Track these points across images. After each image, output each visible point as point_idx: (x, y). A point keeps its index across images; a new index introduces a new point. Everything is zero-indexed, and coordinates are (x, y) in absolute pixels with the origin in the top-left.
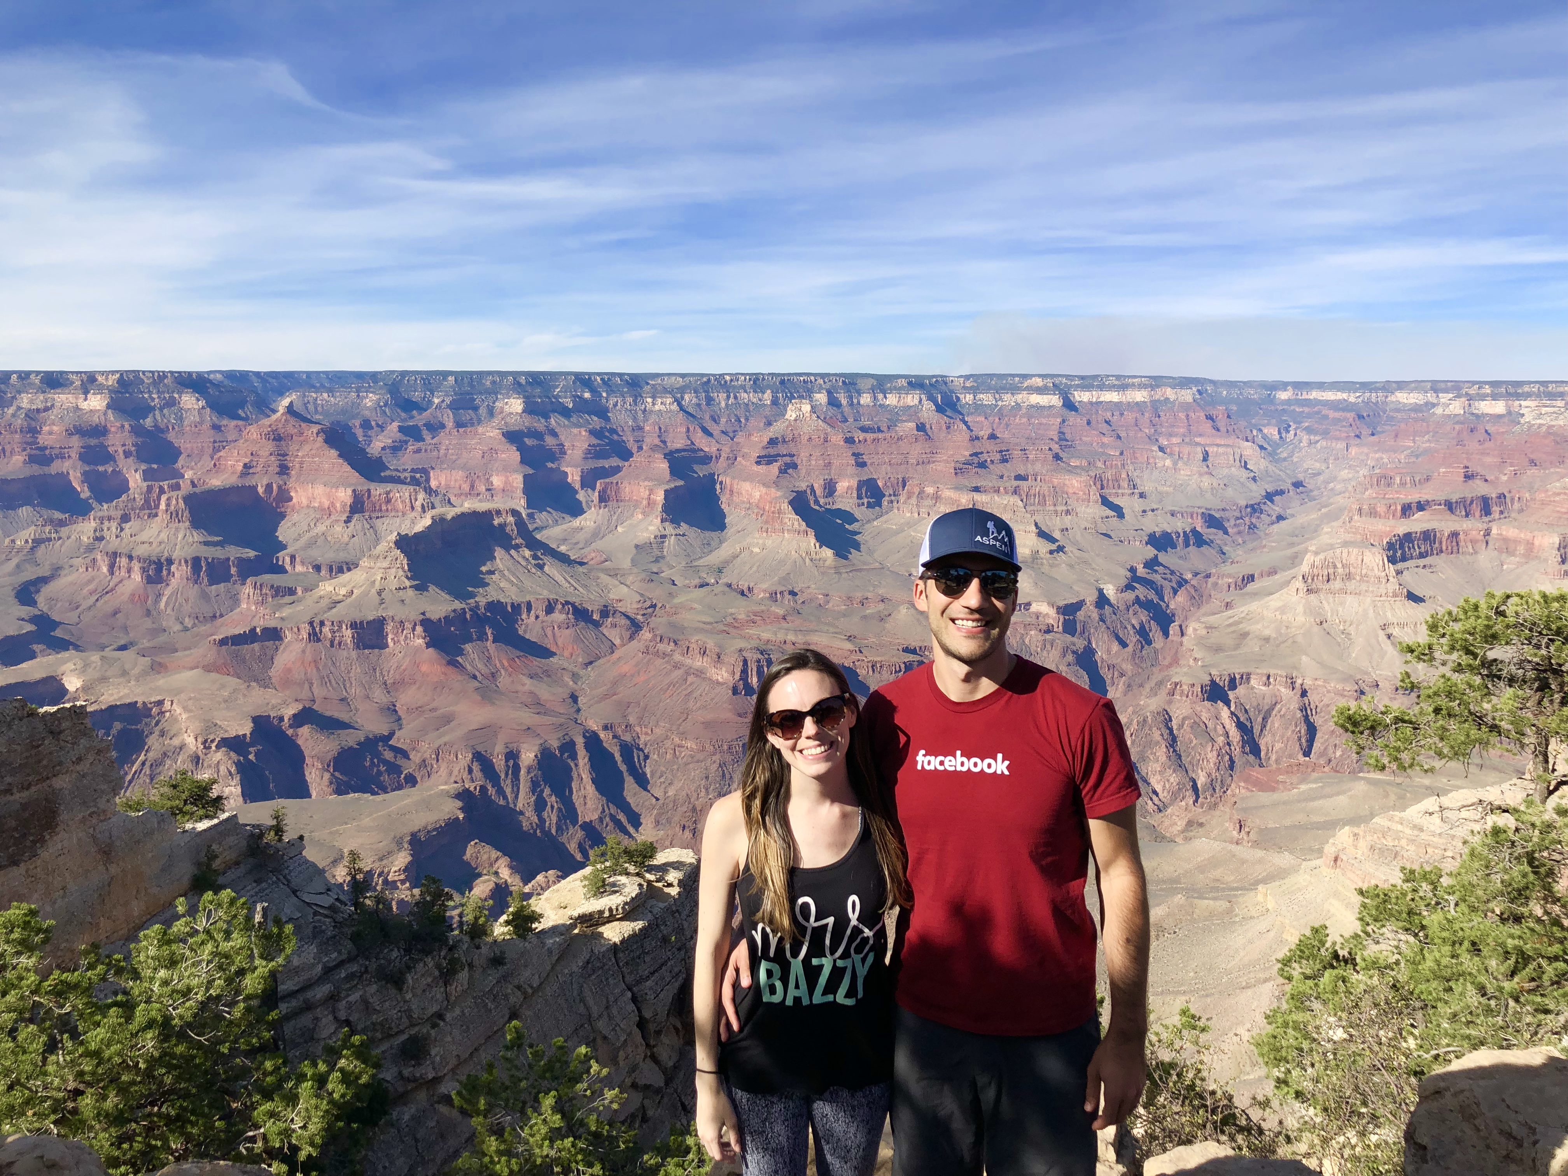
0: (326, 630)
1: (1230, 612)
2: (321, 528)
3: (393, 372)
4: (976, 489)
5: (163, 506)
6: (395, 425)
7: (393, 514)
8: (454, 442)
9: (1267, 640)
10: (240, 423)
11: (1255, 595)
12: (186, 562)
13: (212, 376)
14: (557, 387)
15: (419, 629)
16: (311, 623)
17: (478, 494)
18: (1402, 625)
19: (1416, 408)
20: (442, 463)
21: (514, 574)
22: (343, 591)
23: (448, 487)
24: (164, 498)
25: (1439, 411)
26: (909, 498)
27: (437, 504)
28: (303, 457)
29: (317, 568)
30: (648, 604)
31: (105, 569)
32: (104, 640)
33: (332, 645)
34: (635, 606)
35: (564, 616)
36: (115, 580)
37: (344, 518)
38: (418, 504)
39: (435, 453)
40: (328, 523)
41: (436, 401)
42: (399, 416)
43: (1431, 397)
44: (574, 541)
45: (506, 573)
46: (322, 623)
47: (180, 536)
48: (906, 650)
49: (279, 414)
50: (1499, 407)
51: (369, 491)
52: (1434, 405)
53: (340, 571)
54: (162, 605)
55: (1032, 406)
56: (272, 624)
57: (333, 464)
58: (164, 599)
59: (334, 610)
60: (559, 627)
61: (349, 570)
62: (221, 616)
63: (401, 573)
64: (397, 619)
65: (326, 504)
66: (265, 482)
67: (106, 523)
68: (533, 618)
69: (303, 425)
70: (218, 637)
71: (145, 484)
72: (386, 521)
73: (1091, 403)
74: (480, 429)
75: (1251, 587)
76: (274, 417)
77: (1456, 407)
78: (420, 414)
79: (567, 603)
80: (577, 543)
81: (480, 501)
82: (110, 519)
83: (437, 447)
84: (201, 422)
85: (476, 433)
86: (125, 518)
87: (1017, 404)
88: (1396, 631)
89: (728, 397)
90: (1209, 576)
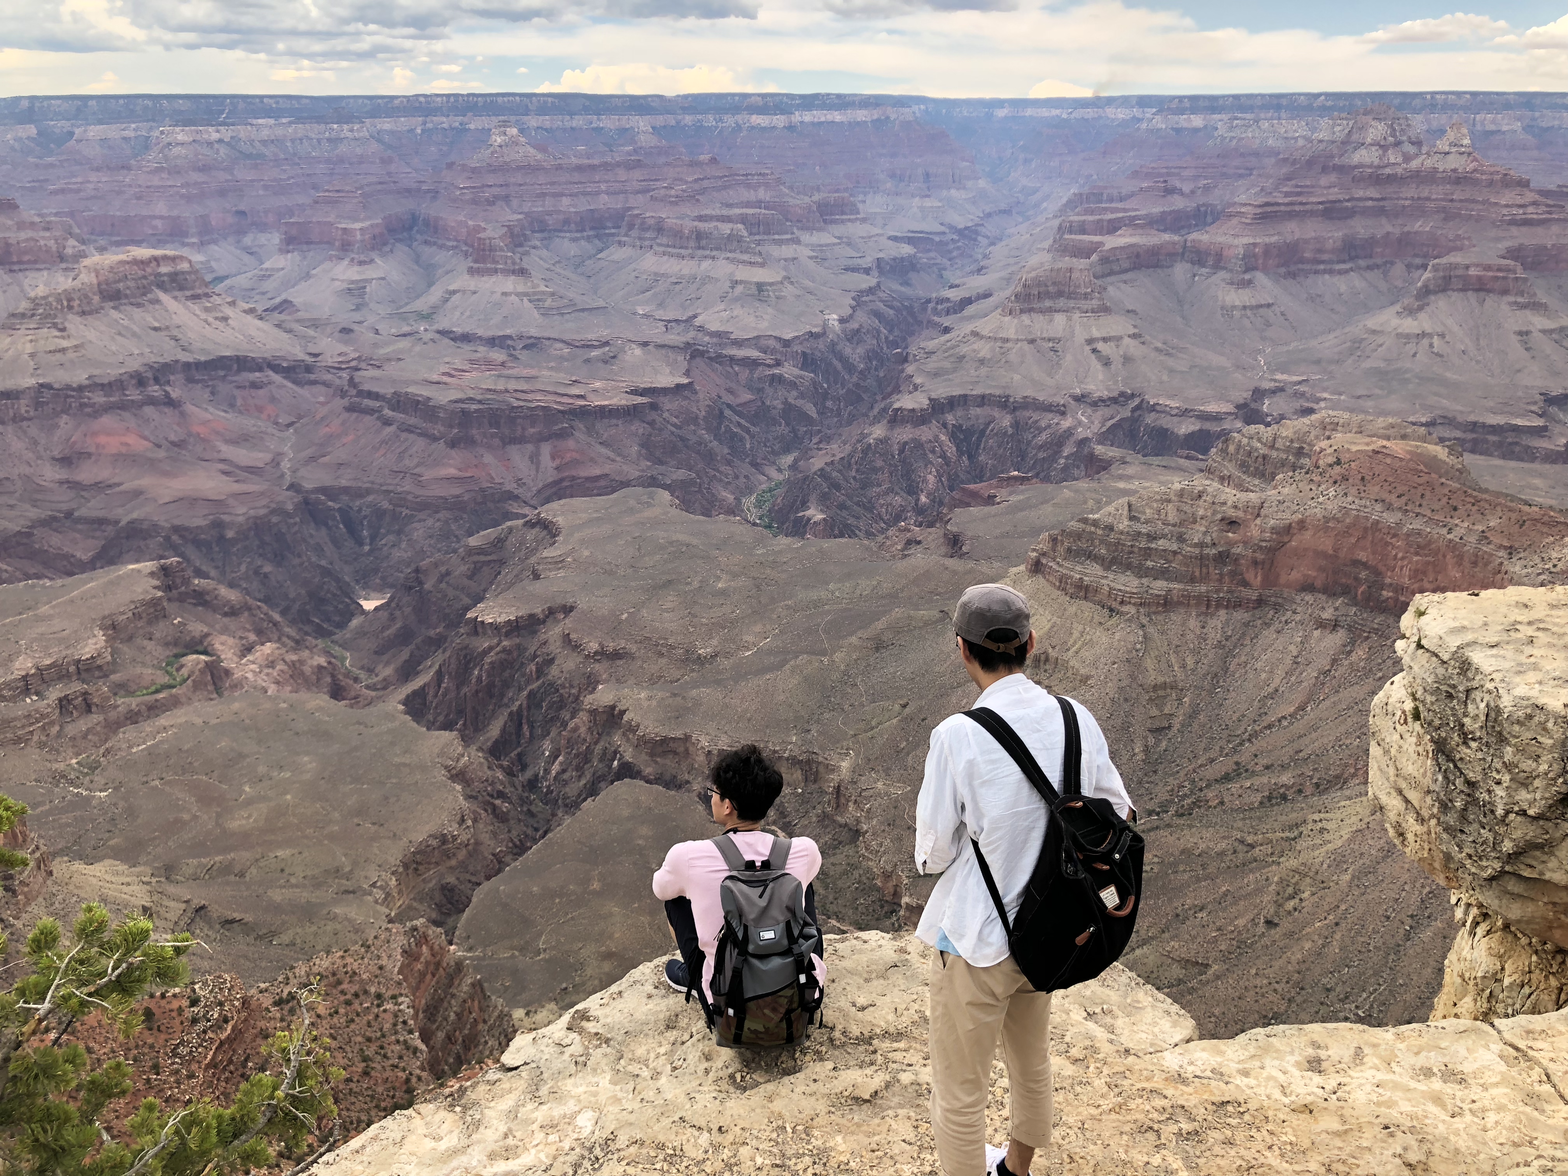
1: (947, 336)
4: (700, 218)
7: (37, 266)
9: (982, 361)
11: (970, 318)
18: (1105, 340)
19: (1124, 123)
25: (1144, 126)
26: (630, 229)
34: (337, 359)
43: (1136, 112)
44: (262, 290)
48: (635, 392)
50: (1197, 121)
52: (1140, 120)
55: (753, 128)
73: (813, 124)
75: (970, 310)
77: (1159, 123)
87: (736, 123)
88: (1100, 346)
89: (424, 123)
90: (929, 301)
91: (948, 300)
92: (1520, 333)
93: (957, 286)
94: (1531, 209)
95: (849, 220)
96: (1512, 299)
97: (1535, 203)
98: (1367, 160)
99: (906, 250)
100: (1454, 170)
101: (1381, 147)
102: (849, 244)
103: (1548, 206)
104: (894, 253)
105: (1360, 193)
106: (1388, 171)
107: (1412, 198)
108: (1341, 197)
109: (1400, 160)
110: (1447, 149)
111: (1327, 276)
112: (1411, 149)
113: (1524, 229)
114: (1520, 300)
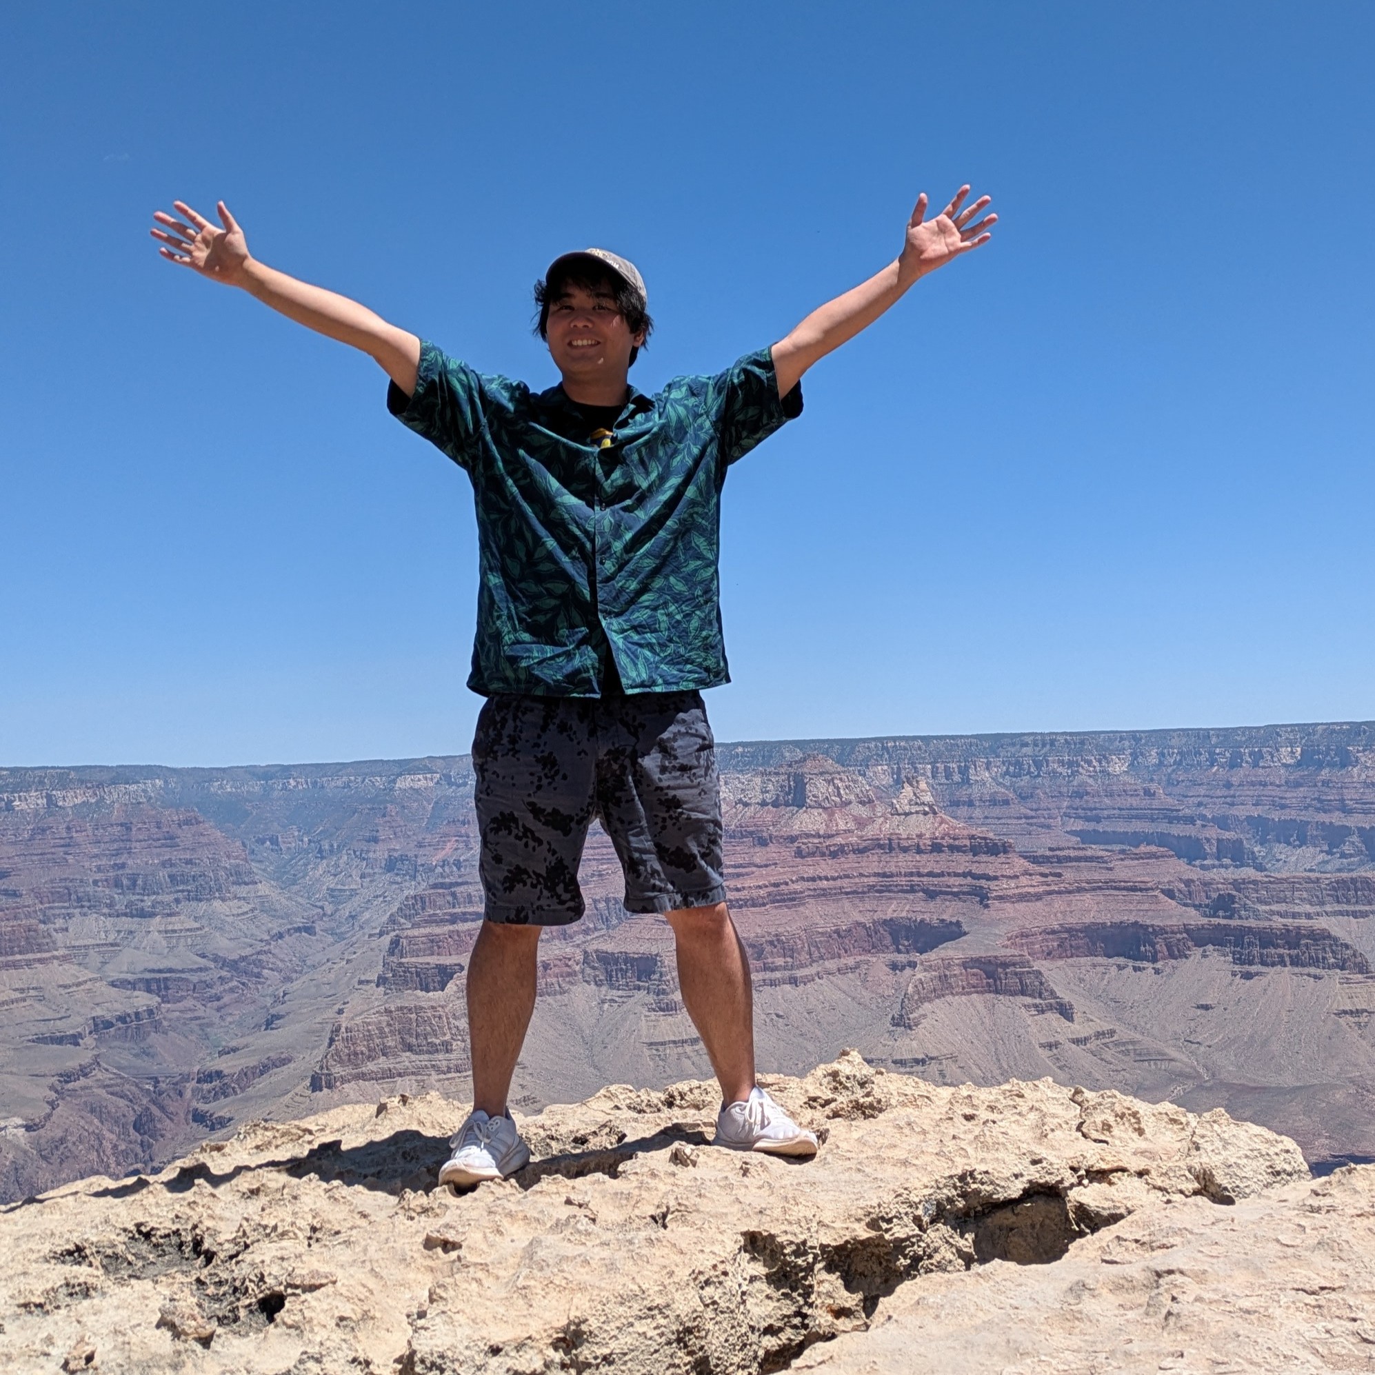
90: (186, 1078)
91: (219, 1074)
92: (1050, 1046)
93: (235, 1050)
94: (1024, 880)
95: (40, 961)
96: (1028, 1000)
97: (1026, 873)
98: (811, 828)
99: (143, 1000)
100: (920, 836)
101: (825, 808)
102: (41, 999)
103: (1043, 875)
104: (120, 1008)
105: (810, 872)
106: (839, 840)
107: (877, 875)
108: (786, 878)
109: (852, 825)
110: (907, 809)
111: (787, 987)
112: (863, 812)
113: (1021, 906)
114: (1038, 1001)
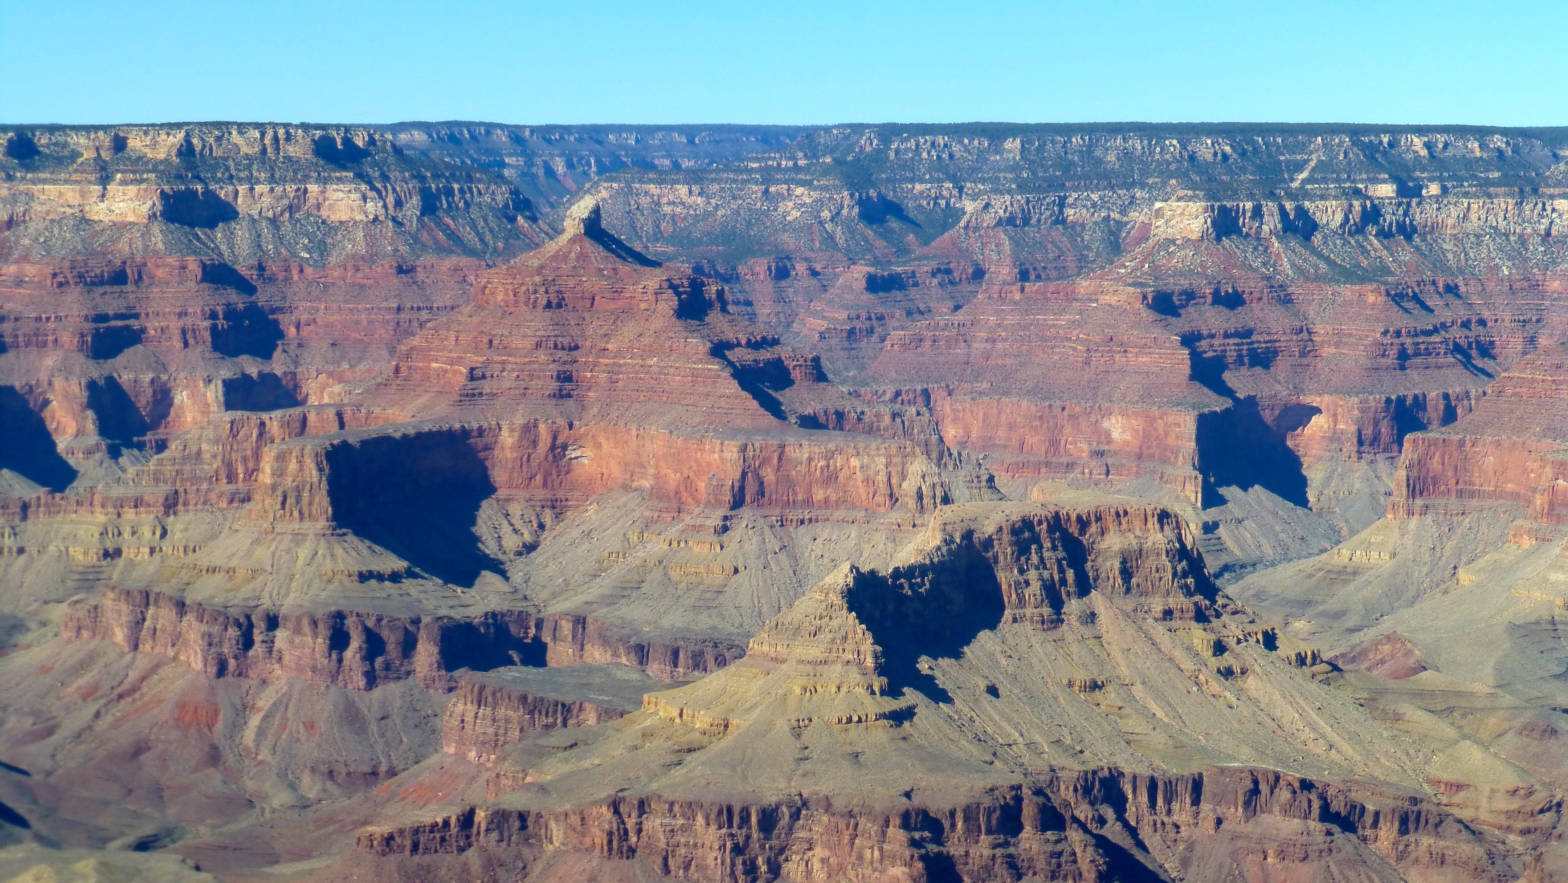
0: (654, 824)
2: (656, 546)
3: (858, 128)
5: (266, 477)
6: (860, 272)
7: (840, 514)
8: (1011, 319)
10: (465, 261)
12: (314, 623)
13: (403, 137)
14: (1299, 167)
15: (897, 835)
16: (615, 806)
17: (1070, 467)
20: (977, 376)
21: (1159, 696)
22: (703, 721)
23: (988, 444)
24: (269, 454)
27: (960, 492)
28: (619, 354)
29: (642, 652)
30: (1541, 797)
31: (120, 635)
32: (106, 820)
33: (667, 870)
34: (1503, 803)
35: (1296, 824)
36: (142, 663)
37: (715, 520)
38: (909, 486)
39: (960, 350)
40: (673, 531)
41: (969, 206)
42: (869, 249)
44: (1332, 605)
45: (1138, 691)
46: (642, 806)
47: (303, 554)
49: (564, 239)
51: (782, 447)
53: (698, 663)
54: (249, 735)
56: (515, 801)
57: (695, 374)
58: (255, 721)
59: (678, 773)
60: (1282, 855)
61: (721, 662)
62: (392, 773)
63: (854, 675)
64: (838, 804)
65: (673, 478)
66: (520, 420)
67: (129, 514)
68: (1209, 826)
69: (625, 268)
70: (380, 829)
71: (229, 416)
72: (824, 532)
74: (1084, 285)
76: (552, 247)
78: (926, 241)
79: (1306, 785)
80: (1338, 615)
81: (1075, 485)
82: (137, 503)
83: (963, 336)
84: (371, 259)
85: (1071, 298)
86: (171, 504)
